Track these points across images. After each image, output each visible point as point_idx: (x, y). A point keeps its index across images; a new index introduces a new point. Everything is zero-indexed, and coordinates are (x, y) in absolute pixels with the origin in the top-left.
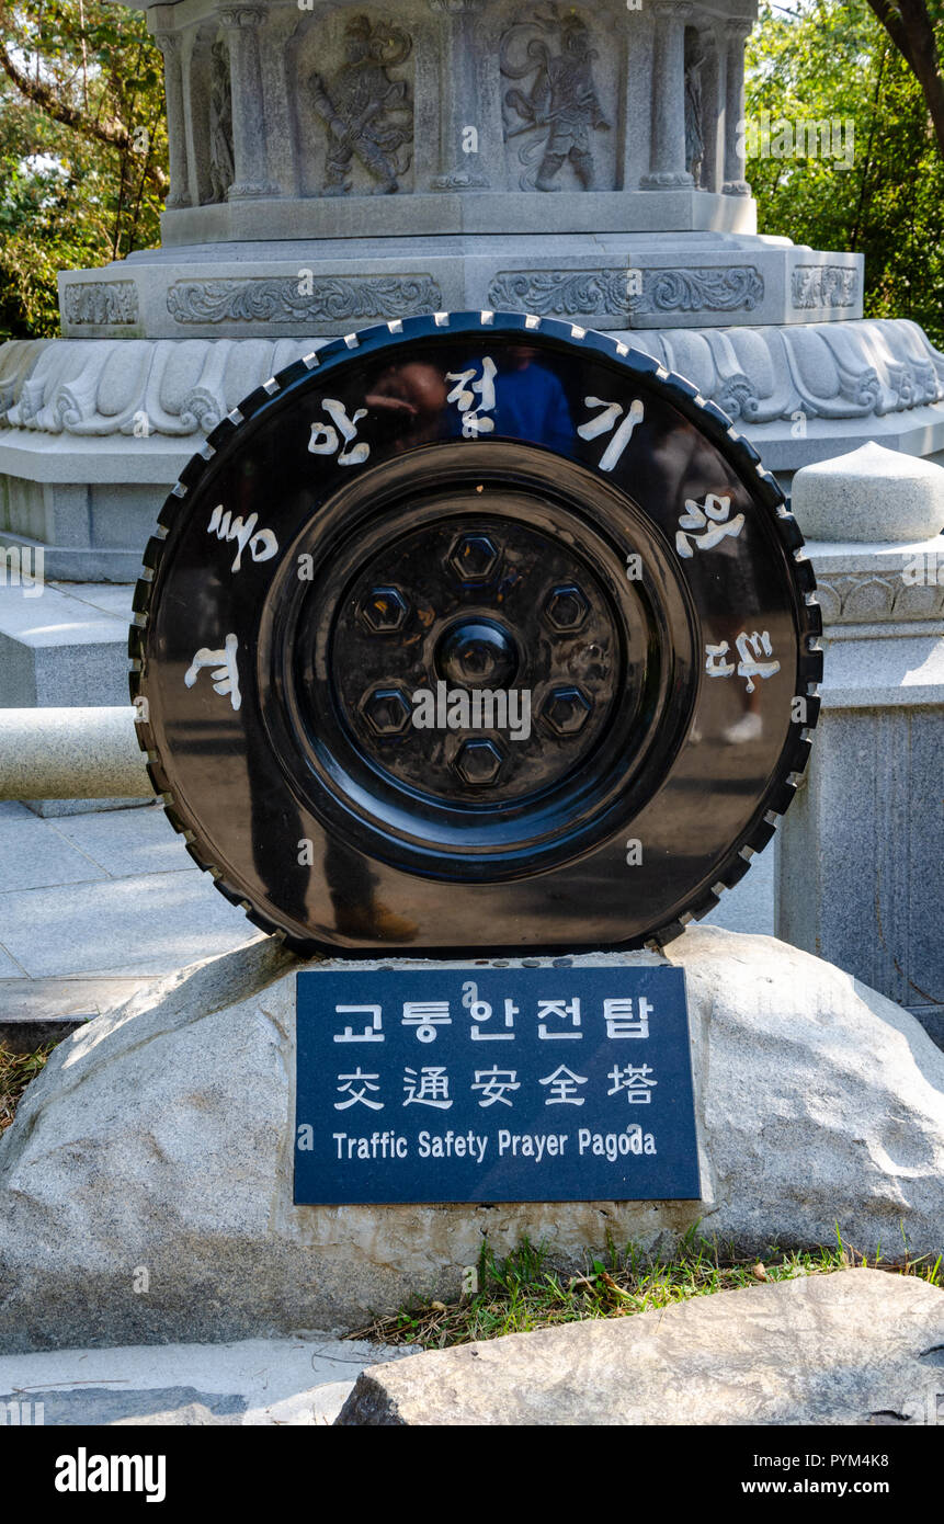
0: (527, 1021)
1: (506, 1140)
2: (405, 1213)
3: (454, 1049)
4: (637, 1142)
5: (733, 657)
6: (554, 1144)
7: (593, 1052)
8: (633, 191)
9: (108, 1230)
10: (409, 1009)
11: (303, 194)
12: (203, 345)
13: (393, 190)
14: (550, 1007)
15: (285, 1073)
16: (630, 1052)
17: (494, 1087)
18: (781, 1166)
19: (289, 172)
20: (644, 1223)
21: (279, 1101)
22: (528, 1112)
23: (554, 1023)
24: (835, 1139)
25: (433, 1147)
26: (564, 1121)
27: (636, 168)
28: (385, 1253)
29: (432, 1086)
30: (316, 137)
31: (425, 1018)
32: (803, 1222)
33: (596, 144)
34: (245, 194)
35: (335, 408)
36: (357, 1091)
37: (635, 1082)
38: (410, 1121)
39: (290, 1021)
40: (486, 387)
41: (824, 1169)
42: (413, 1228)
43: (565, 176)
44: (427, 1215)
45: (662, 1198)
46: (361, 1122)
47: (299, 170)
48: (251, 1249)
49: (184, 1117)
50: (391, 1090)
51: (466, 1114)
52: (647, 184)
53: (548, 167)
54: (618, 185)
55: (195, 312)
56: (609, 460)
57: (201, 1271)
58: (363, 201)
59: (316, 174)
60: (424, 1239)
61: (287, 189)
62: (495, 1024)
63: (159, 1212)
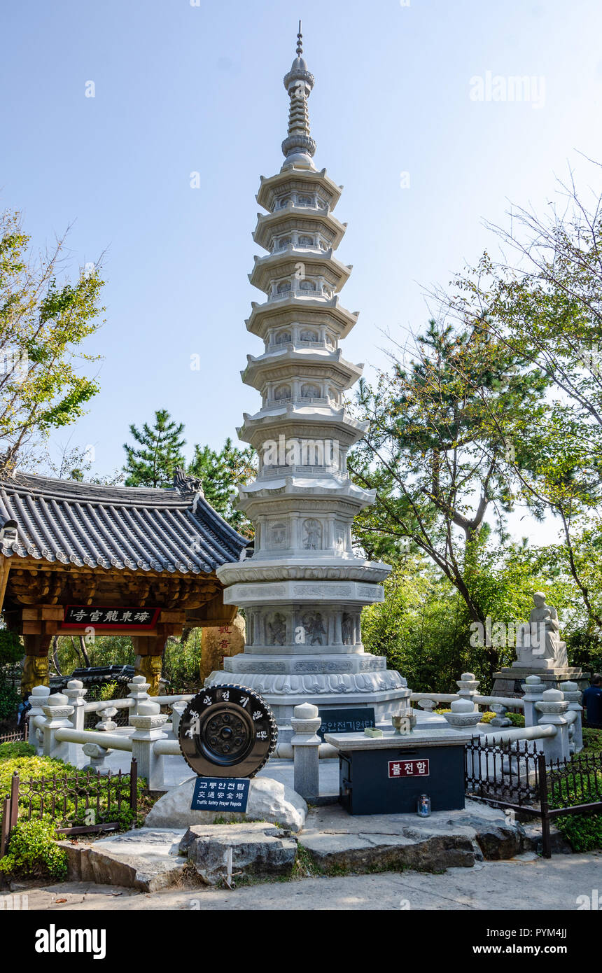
0: (227, 786)
1: (221, 803)
2: (204, 812)
3: (216, 790)
4: (240, 804)
5: (260, 735)
6: (227, 804)
7: (235, 791)
8: (330, 646)
9: (166, 811)
10: (211, 784)
11: (266, 645)
12: (242, 675)
13: (282, 645)
14: (230, 785)
15: (193, 791)
16: (240, 792)
17: (220, 795)
18: (258, 809)
19: (263, 641)
20: (238, 815)
21: (191, 796)
22: (224, 799)
23: (230, 787)
24: (266, 805)
25: (210, 803)
26: (229, 800)
27: (331, 641)
28: (202, 818)
29: (212, 795)
30: (269, 635)
31: (213, 785)
32: (260, 817)
33: (323, 636)
34: (255, 645)
35: (207, 697)
36: (202, 794)
37: (240, 796)
38: (208, 799)
39: (194, 785)
40: (228, 695)
41: (264, 809)
42: (206, 814)
43: (317, 643)
44: (208, 812)
45: (240, 812)
46: (201, 799)
47: (266, 640)
48: (184, 815)
49: (178, 797)
50: (206, 795)
51: (216, 799)
52: (333, 644)
53: (313, 641)
54: (327, 645)
55: (242, 668)
56: (244, 706)
57: (178, 818)
58: (277, 648)
59: (269, 640)
60: (208, 816)
61: (263, 644)
62: (222, 787)
63: (173, 809)
